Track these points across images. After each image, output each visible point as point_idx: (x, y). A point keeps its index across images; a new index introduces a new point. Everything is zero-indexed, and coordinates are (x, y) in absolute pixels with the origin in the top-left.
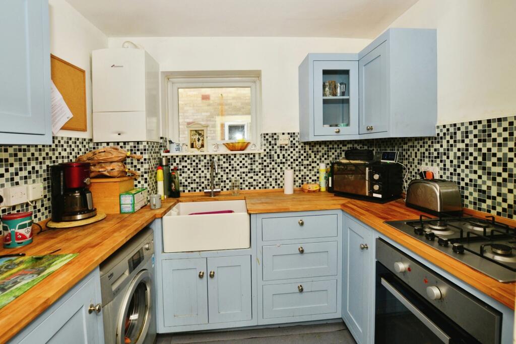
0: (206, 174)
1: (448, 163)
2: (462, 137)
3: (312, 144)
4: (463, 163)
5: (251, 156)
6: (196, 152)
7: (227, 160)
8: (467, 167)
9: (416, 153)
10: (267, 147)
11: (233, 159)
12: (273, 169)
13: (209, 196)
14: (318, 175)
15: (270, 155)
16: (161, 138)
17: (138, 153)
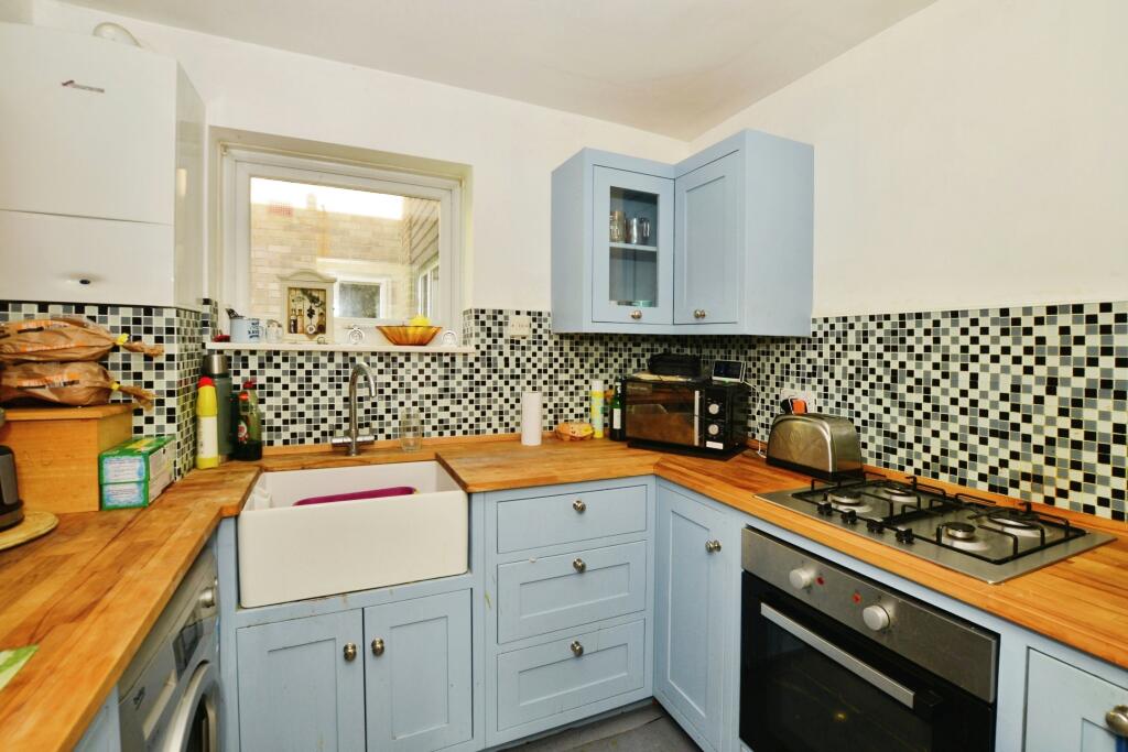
0: (332, 400)
1: (832, 384)
2: (858, 340)
3: (578, 339)
4: (858, 385)
5: (447, 359)
6: (302, 342)
7: (387, 365)
8: (865, 393)
9: (773, 365)
10: (483, 341)
11: (402, 365)
12: (495, 389)
13: (343, 453)
14: (586, 404)
15: (489, 359)
16: (207, 302)
17: (148, 341)
